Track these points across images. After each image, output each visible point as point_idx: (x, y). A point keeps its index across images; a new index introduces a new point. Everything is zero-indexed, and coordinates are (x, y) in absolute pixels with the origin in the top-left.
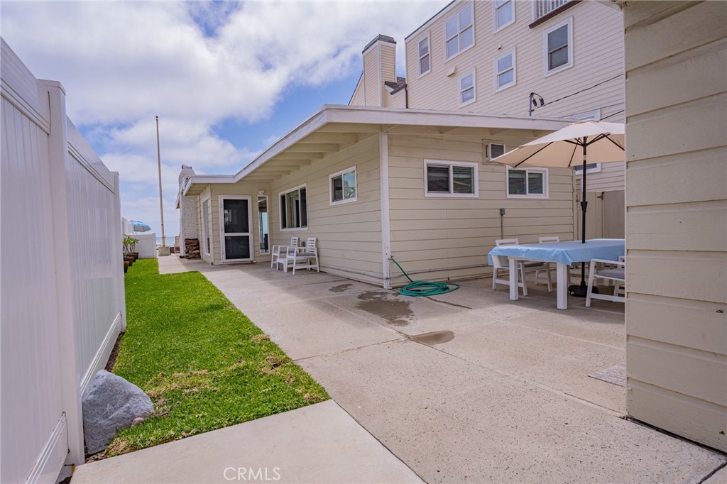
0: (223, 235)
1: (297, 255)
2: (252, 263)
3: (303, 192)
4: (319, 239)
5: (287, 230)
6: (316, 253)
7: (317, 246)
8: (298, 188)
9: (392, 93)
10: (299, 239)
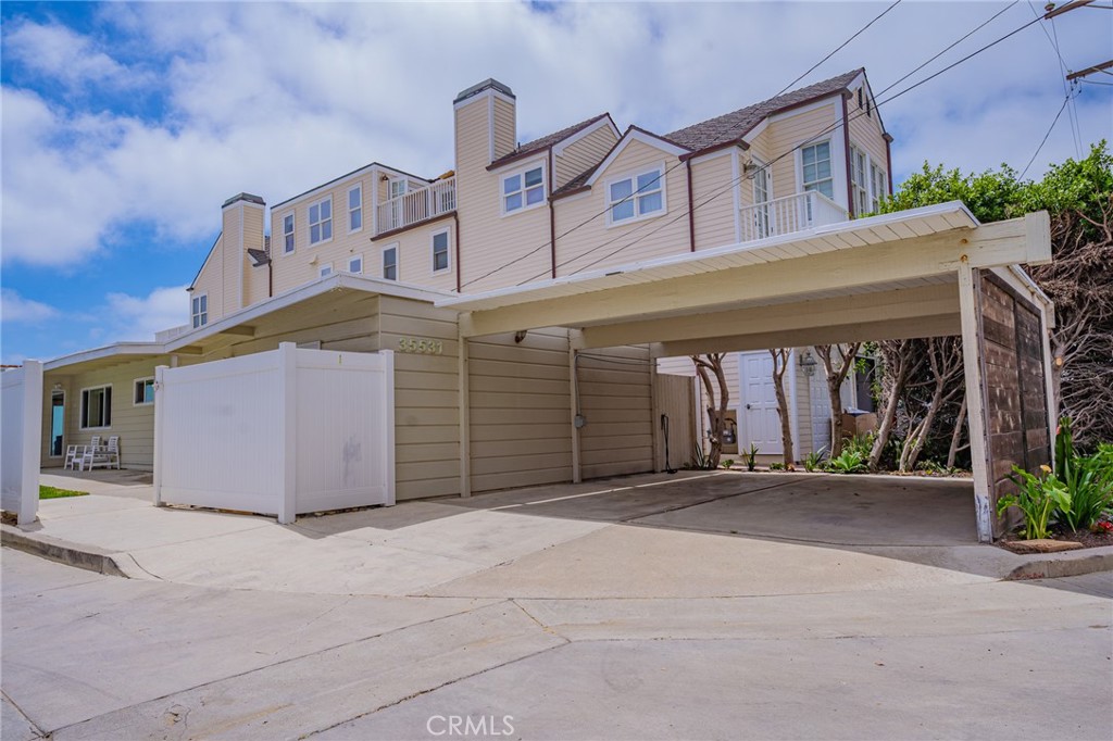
3: (109, 390)
4: (122, 438)
5: (89, 429)
6: (117, 451)
7: (119, 444)
8: (104, 386)
9: (254, 265)
10: (101, 438)
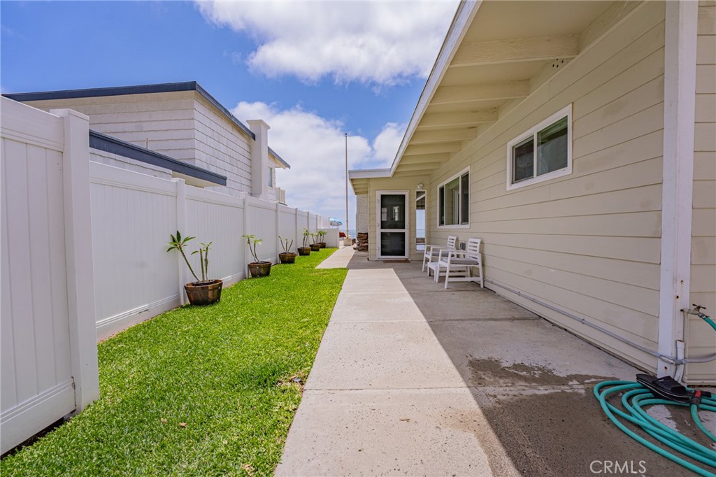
0: (379, 231)
1: (452, 262)
2: (406, 261)
3: (466, 178)
4: (485, 242)
5: (445, 227)
6: (479, 261)
7: (482, 252)
8: (459, 175)
10: (457, 239)
